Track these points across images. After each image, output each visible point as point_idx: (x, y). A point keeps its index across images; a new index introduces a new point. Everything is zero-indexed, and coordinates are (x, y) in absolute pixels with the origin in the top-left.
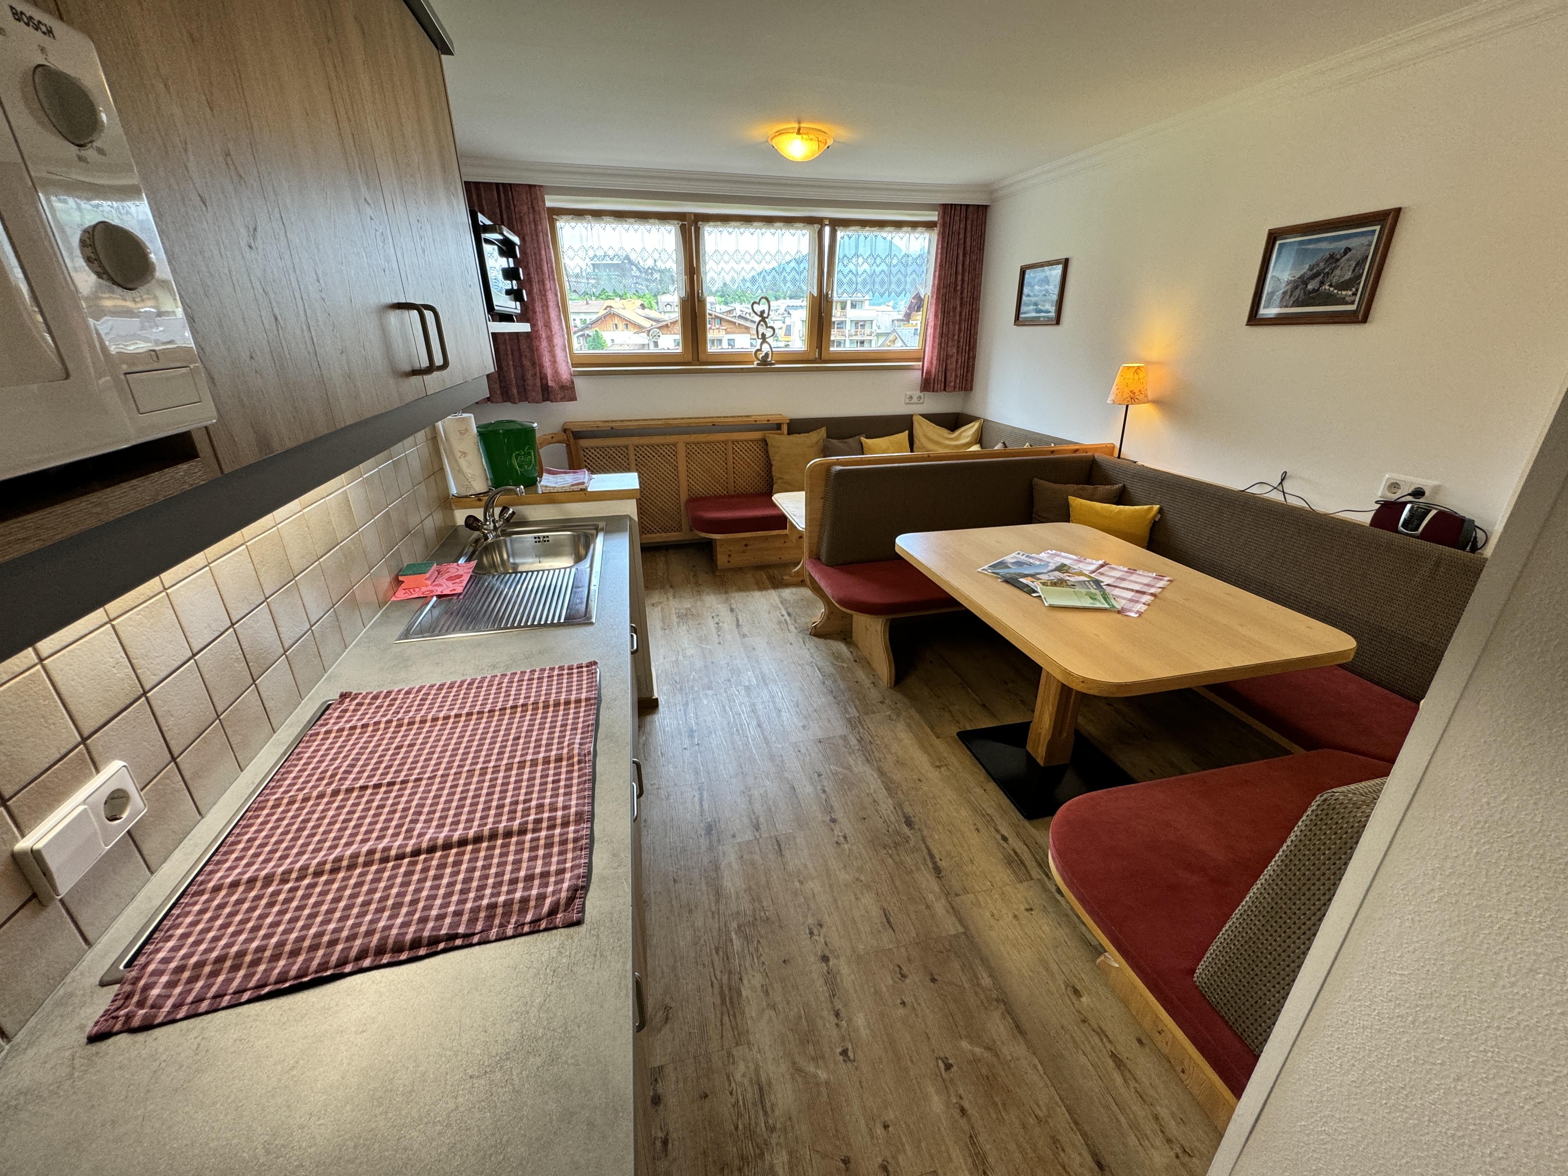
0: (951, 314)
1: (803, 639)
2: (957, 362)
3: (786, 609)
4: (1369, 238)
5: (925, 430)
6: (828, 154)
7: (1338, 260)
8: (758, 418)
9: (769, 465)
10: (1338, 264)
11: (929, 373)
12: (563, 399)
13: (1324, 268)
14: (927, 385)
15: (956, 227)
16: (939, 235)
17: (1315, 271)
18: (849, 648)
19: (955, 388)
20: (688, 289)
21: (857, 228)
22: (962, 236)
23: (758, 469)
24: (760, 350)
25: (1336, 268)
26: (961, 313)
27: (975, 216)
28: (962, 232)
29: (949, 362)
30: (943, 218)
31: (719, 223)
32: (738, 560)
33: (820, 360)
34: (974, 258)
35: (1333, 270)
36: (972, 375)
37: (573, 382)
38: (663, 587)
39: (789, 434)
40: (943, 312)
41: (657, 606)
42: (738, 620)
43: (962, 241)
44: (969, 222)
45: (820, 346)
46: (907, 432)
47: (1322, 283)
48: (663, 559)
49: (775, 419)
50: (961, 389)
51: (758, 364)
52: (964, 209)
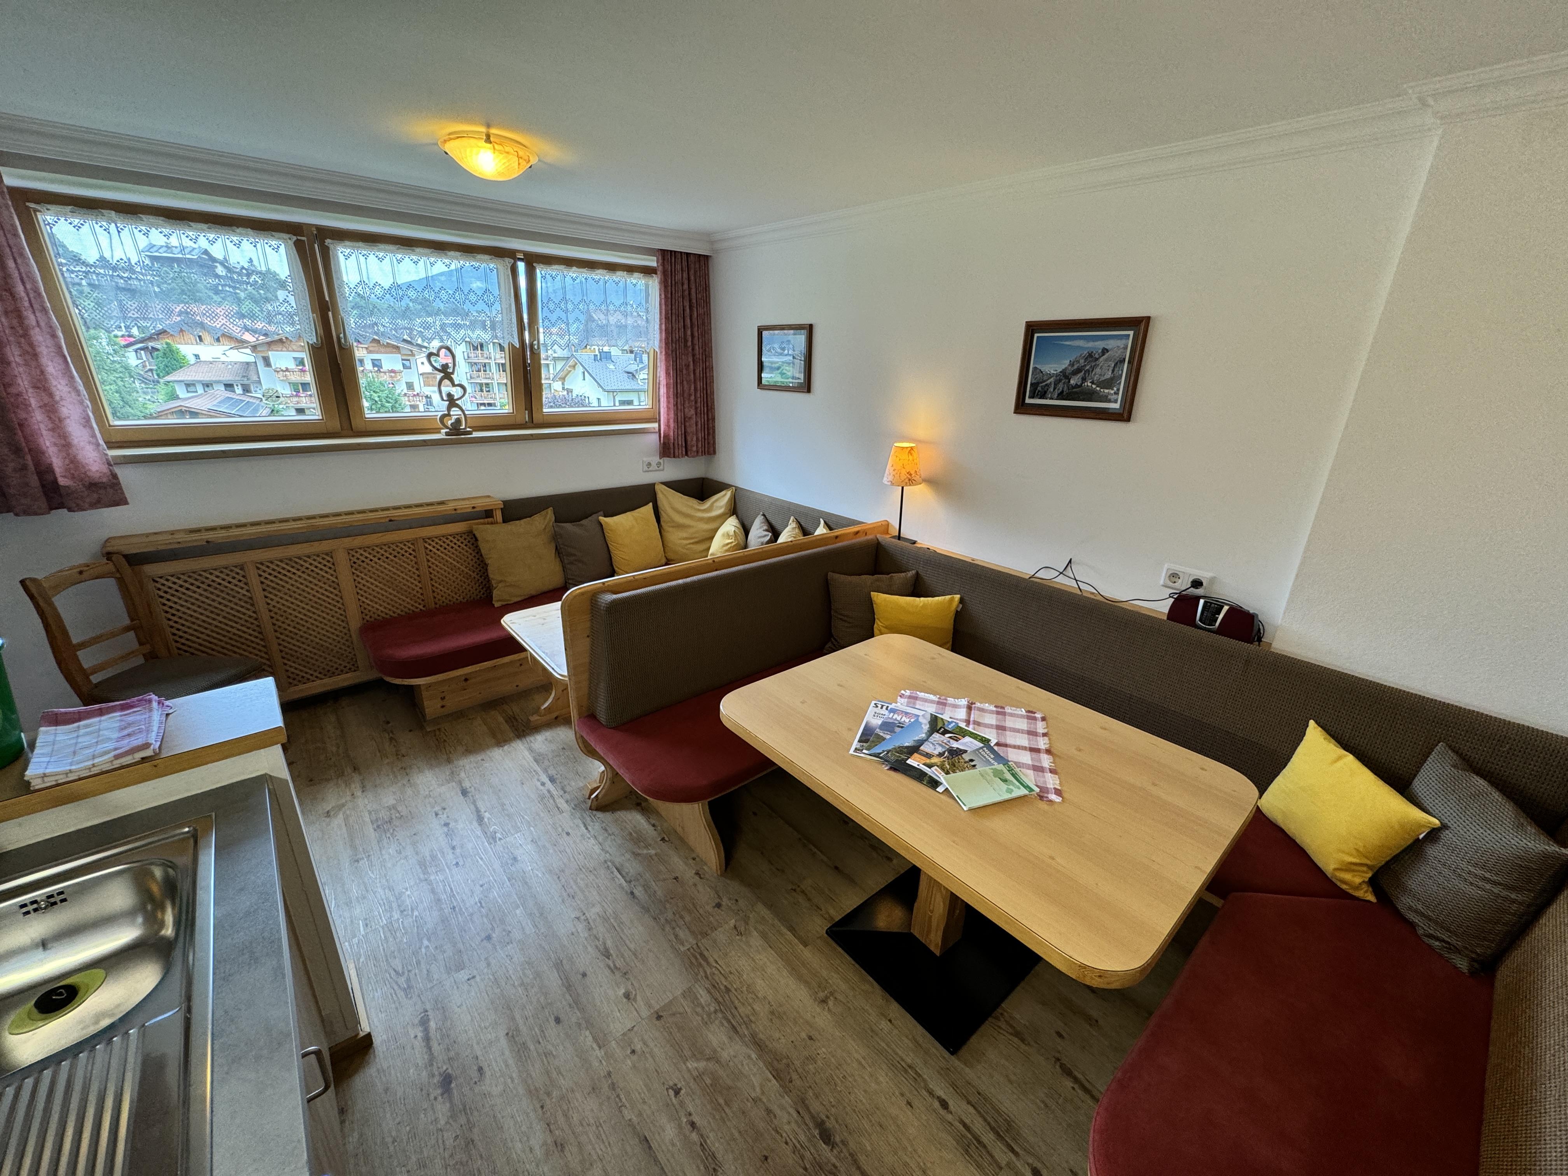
0: (684, 372)
1: (582, 818)
2: (696, 425)
3: (545, 771)
4: (1124, 341)
5: (670, 500)
6: (532, 175)
7: (1097, 359)
8: (459, 505)
9: (482, 565)
10: (1097, 362)
11: (666, 436)
12: (97, 504)
13: (1085, 366)
14: (667, 450)
15: (679, 277)
16: (660, 283)
17: (1075, 367)
18: (648, 819)
19: (697, 452)
20: (321, 331)
21: (562, 267)
22: (686, 286)
23: (466, 570)
24: (449, 415)
25: (1096, 366)
26: (694, 370)
27: (697, 266)
28: (686, 282)
29: (687, 424)
30: (663, 265)
31: (361, 244)
32: (454, 702)
33: (532, 424)
34: (701, 311)
35: (1093, 368)
36: (714, 437)
37: (115, 476)
38: (341, 774)
39: (504, 522)
40: (676, 370)
41: (335, 815)
42: (478, 811)
43: (687, 293)
44: (692, 272)
45: (529, 407)
46: (651, 504)
47: (1084, 379)
48: (333, 718)
49: (482, 505)
50: (704, 453)
51: (447, 434)
52: (684, 257)
